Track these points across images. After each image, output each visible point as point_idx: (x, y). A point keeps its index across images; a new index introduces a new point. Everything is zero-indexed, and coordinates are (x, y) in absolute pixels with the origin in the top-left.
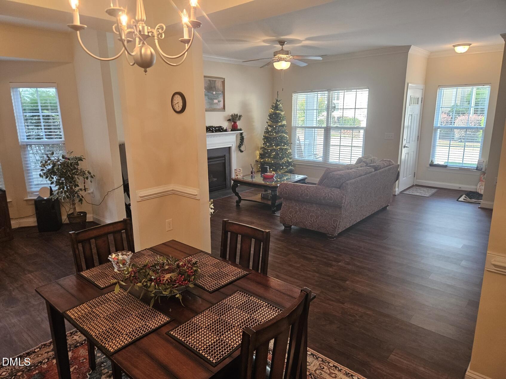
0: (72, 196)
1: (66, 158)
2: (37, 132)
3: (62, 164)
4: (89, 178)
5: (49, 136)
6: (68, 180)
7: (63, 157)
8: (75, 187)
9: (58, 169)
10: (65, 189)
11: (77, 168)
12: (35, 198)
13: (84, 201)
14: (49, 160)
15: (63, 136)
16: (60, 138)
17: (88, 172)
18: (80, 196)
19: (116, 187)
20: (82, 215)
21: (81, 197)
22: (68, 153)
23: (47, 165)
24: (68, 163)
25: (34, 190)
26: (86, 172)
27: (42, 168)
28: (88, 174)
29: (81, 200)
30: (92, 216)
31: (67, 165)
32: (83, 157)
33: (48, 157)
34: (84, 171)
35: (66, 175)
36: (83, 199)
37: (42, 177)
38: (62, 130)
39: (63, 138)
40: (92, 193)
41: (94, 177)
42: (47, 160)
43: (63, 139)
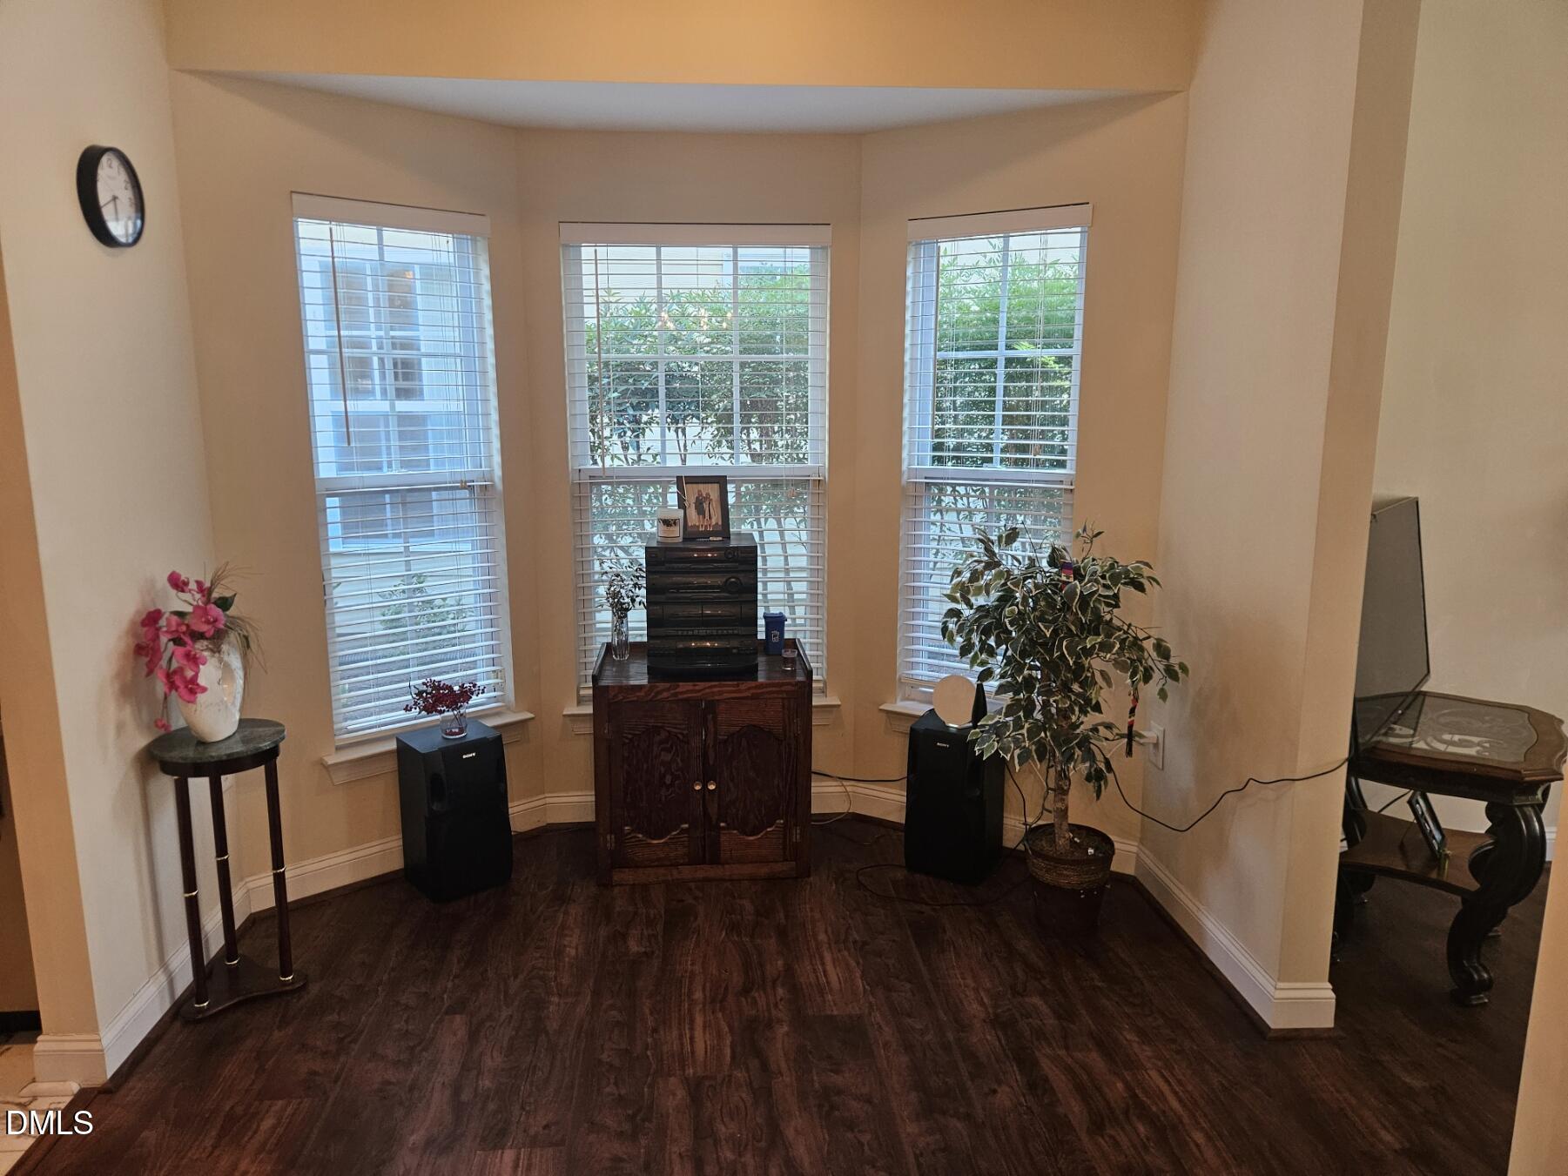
0: (1063, 754)
1: (1065, 567)
2: (984, 434)
3: (1042, 594)
4: (1157, 675)
5: (1019, 454)
6: (1057, 677)
7: (1052, 561)
8: (1083, 712)
9: (1018, 620)
10: (1038, 715)
11: (1108, 617)
12: (920, 709)
13: (1110, 790)
14: (992, 564)
15: (1070, 458)
16: (1062, 464)
17: (1160, 647)
18: (1099, 757)
19: (1303, 766)
20: (1091, 851)
21: (1102, 766)
22: (1078, 535)
23: (978, 591)
24: (1073, 591)
25: (922, 673)
26: (1148, 645)
27: (954, 606)
28: (1154, 655)
29: (1096, 778)
30: (1135, 849)
31: (1063, 603)
32: (1146, 571)
33: (989, 551)
34: (1136, 638)
35: (1051, 653)
36: (1110, 776)
37: (951, 640)
38: (1072, 428)
39: (1068, 464)
40: (1156, 745)
41: (1180, 675)
42: (980, 567)
43: (1069, 470)
